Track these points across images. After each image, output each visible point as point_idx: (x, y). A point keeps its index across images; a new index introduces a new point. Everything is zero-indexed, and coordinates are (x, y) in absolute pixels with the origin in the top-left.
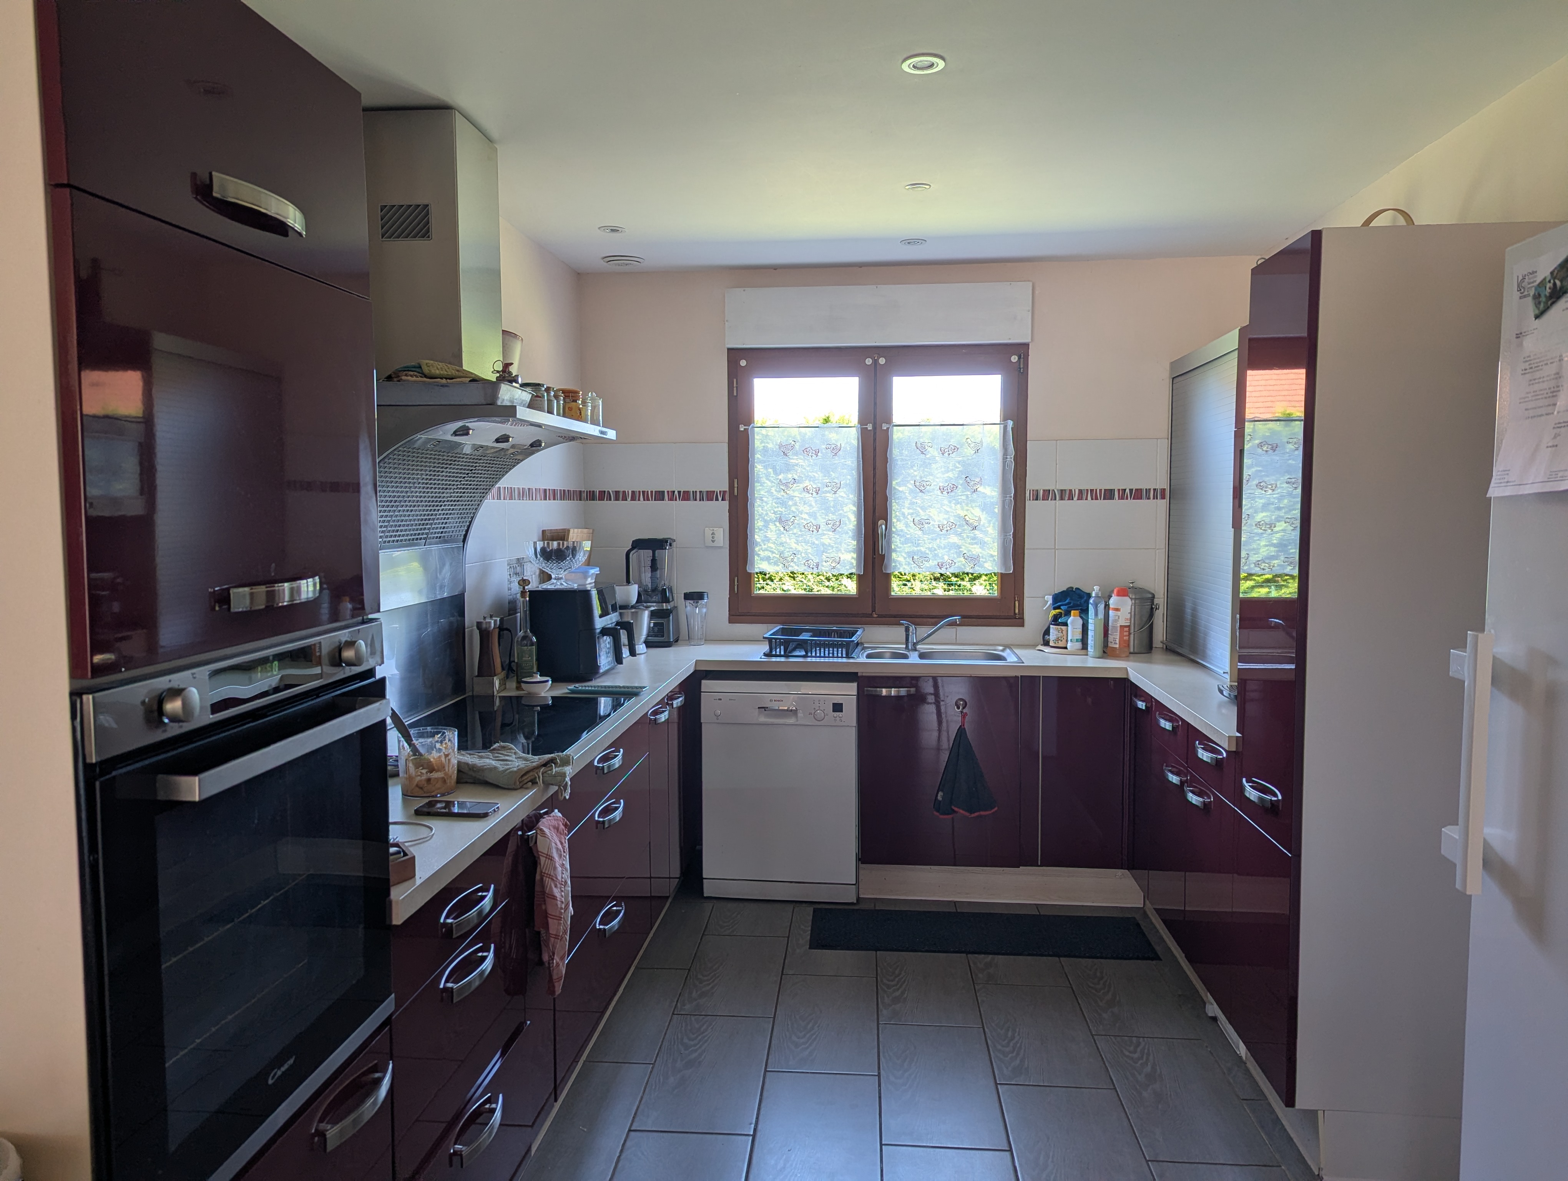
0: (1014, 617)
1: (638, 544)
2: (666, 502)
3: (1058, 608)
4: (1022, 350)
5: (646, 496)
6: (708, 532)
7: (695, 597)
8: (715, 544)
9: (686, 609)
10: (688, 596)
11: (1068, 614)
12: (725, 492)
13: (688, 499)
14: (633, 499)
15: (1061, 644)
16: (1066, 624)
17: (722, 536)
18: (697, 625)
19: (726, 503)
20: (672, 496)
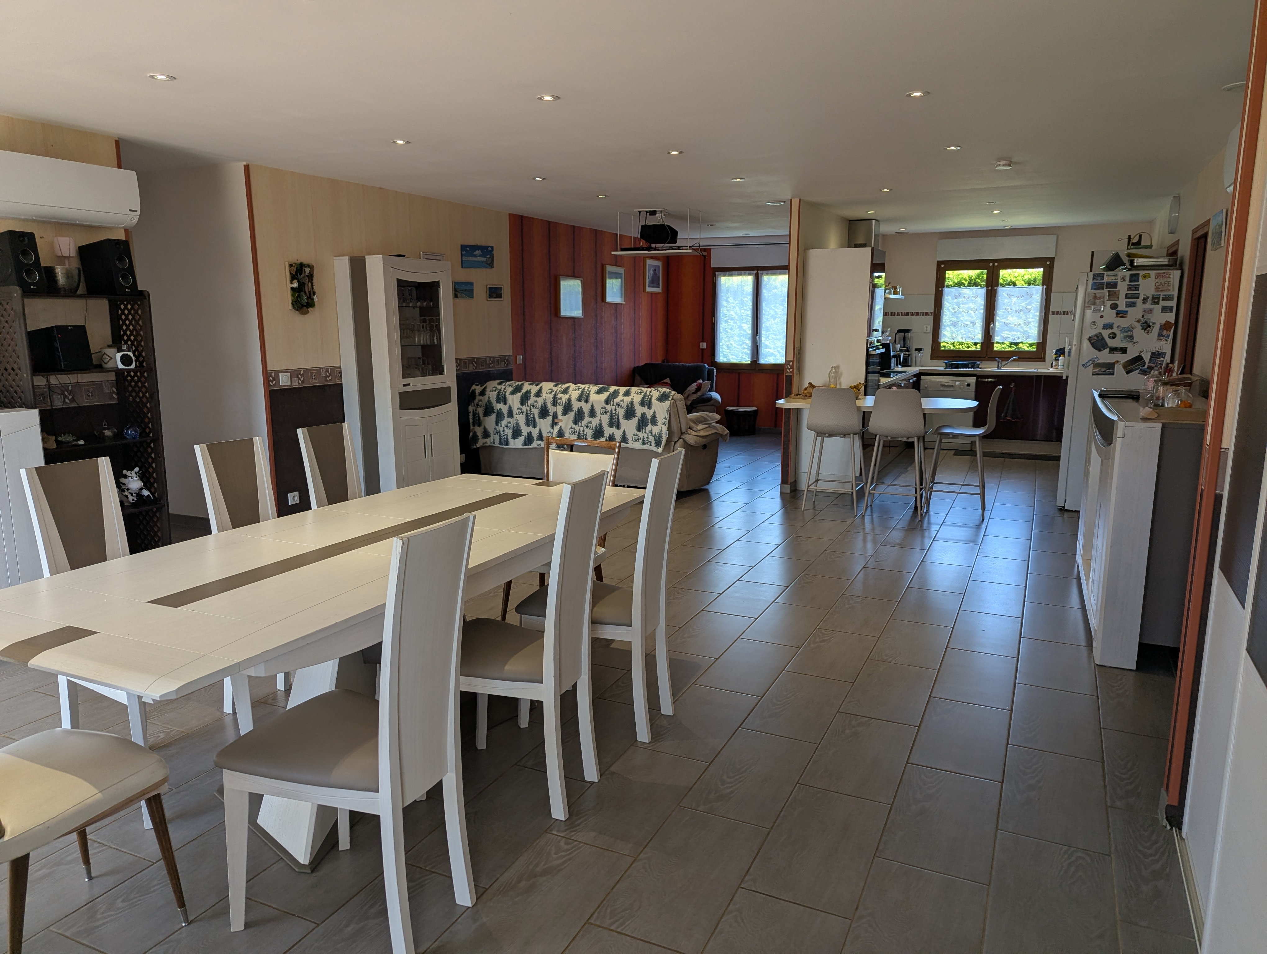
0: (1041, 358)
1: (899, 331)
2: (910, 316)
3: (1057, 354)
4: (1052, 260)
5: (902, 314)
6: (925, 327)
7: (919, 350)
8: (927, 331)
9: (914, 353)
10: (916, 350)
11: (1060, 356)
12: (932, 312)
13: (918, 315)
14: (897, 315)
15: (1056, 367)
16: (1058, 360)
17: (930, 328)
18: (918, 360)
19: (932, 316)
20: (912, 314)
